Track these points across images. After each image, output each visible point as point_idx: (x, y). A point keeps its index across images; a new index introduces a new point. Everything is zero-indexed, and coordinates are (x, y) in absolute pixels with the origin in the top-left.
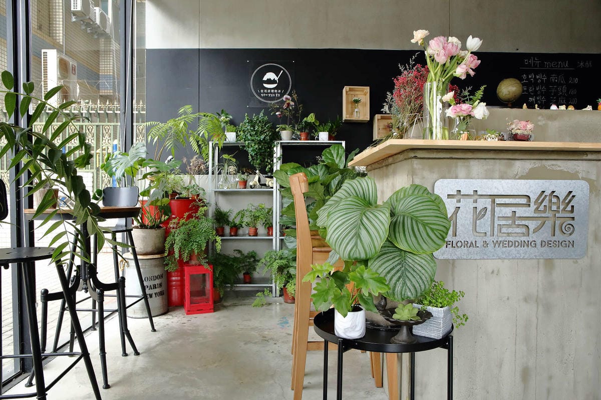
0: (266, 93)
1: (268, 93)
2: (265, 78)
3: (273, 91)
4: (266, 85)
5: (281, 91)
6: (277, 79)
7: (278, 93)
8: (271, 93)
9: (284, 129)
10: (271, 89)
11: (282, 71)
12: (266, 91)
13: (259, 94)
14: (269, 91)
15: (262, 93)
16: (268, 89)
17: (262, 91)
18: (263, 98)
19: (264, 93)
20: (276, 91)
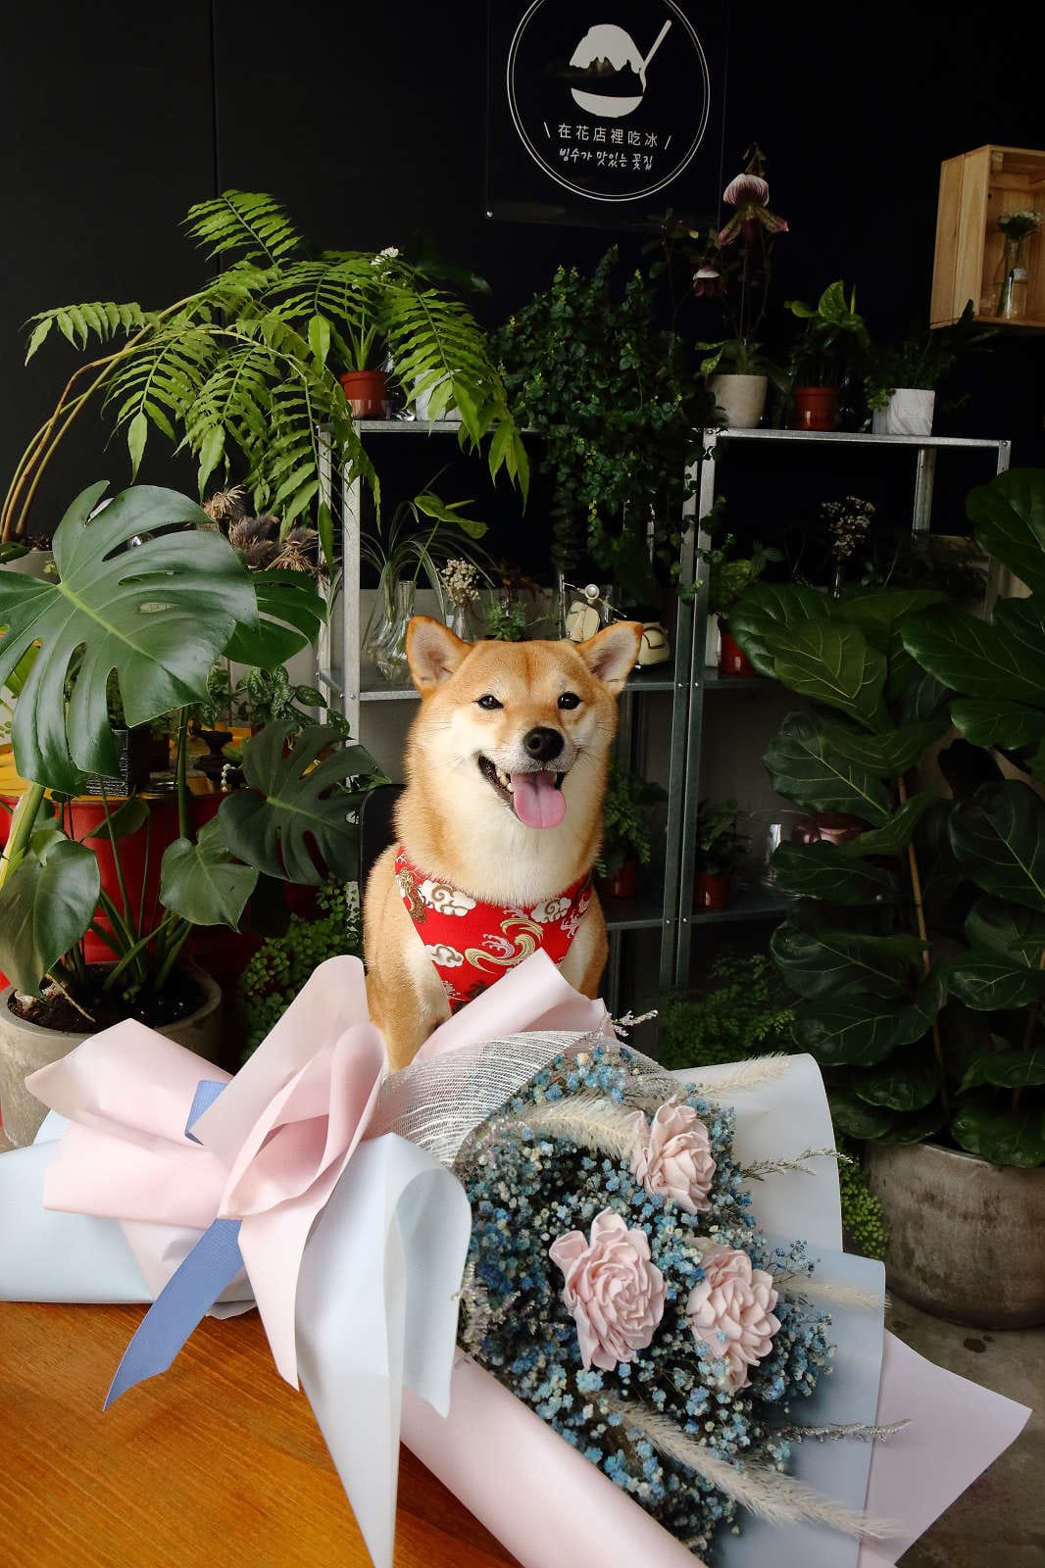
0: (584, 146)
1: (594, 147)
2: (581, 58)
3: (617, 135)
4: (585, 100)
5: (661, 141)
6: (640, 66)
7: (644, 150)
8: (609, 147)
9: (729, 366)
10: (609, 123)
11: (668, 24)
12: (582, 131)
13: (548, 150)
14: (600, 135)
15: (565, 144)
16: (593, 121)
17: (564, 130)
18: (569, 170)
19: (574, 142)
20: (634, 137)
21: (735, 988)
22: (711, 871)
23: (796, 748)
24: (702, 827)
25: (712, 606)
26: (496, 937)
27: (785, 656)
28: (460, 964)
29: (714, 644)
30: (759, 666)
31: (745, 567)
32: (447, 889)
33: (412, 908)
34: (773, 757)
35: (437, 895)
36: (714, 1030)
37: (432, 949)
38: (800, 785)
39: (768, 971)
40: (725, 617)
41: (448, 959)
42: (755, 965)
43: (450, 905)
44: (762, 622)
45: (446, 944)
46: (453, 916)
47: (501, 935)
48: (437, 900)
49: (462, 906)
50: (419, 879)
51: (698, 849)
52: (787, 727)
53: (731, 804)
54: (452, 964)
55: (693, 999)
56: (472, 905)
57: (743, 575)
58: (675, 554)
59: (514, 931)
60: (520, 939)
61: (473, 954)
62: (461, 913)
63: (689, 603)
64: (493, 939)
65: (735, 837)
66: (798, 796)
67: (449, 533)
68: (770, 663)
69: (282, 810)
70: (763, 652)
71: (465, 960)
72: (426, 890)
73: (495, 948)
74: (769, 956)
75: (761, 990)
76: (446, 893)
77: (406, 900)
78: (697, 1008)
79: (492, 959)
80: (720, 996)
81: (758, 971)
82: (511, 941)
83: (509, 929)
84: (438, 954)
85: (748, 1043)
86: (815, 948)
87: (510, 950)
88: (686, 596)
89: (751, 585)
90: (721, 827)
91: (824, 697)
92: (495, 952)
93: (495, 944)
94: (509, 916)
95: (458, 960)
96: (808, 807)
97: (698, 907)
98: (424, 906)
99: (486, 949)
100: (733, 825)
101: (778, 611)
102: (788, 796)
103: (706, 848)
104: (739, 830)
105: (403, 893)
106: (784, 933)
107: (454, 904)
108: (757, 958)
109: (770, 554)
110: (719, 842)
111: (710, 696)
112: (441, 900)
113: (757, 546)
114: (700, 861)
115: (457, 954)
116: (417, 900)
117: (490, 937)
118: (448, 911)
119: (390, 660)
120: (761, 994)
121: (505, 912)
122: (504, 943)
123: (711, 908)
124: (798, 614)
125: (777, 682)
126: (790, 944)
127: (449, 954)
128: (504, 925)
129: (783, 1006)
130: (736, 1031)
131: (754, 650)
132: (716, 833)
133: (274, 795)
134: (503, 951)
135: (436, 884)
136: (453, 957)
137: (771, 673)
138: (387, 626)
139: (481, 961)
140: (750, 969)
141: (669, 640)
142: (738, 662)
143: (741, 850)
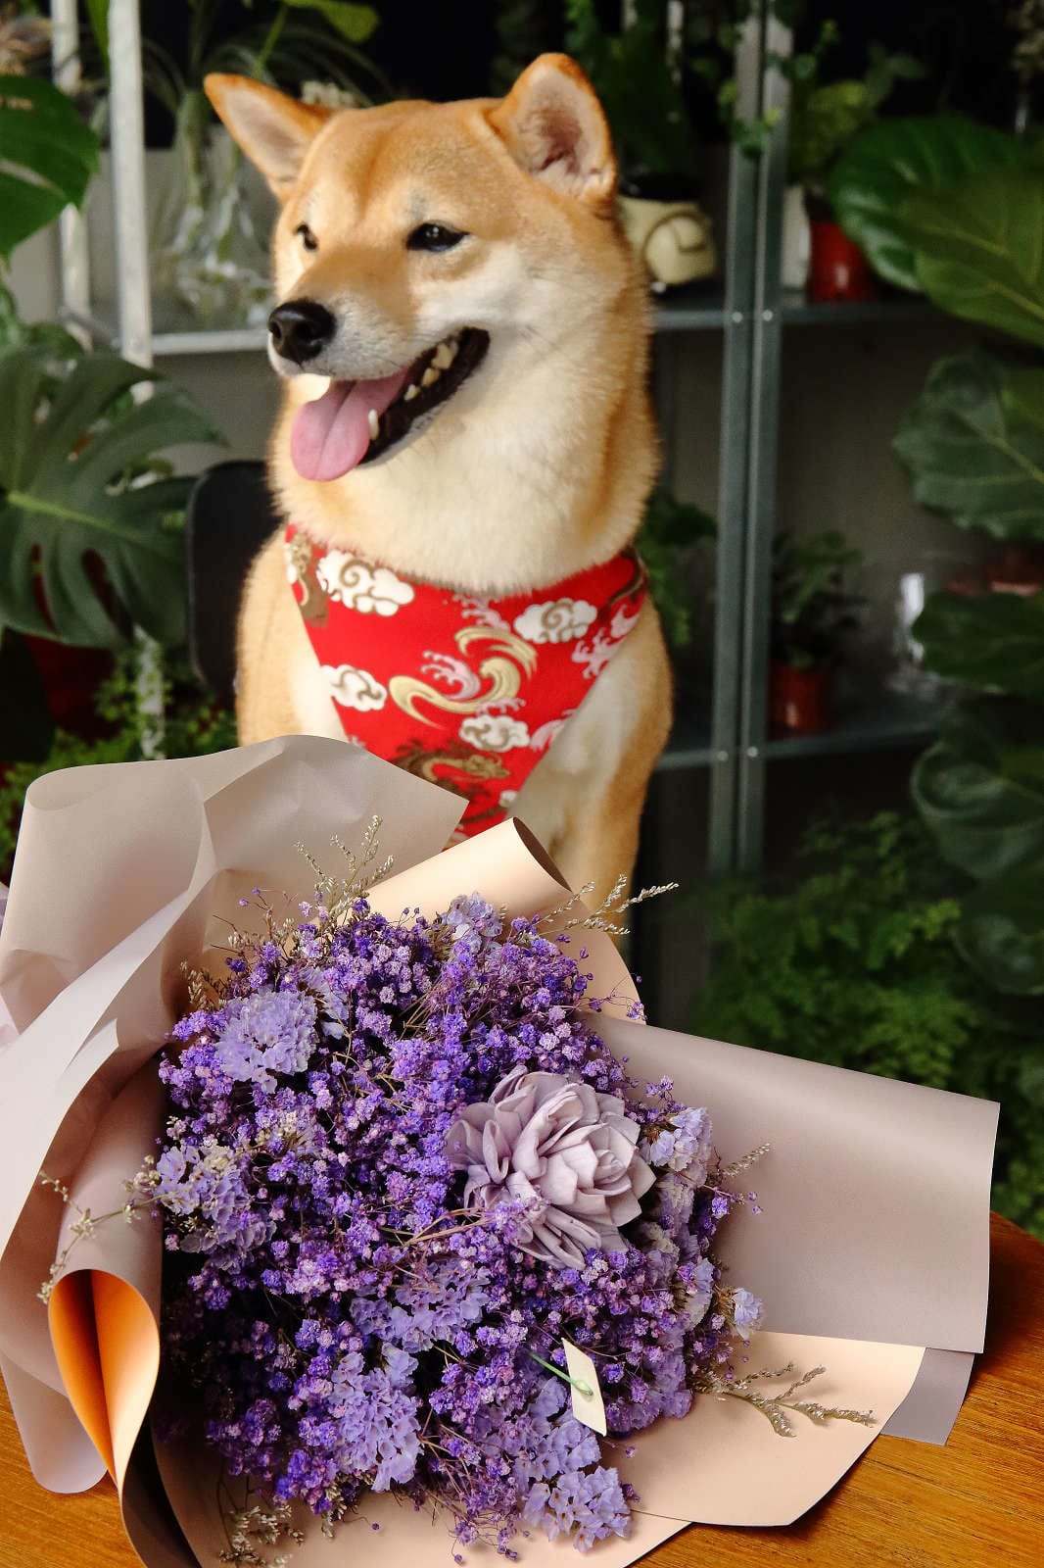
21: (847, 873)
22: (800, 662)
23: (954, 423)
24: (780, 584)
25: (792, 171)
26: (448, 659)
27: (936, 246)
28: (379, 705)
29: (798, 242)
30: (887, 270)
31: (853, 94)
32: (367, 566)
33: (304, 602)
34: (911, 443)
35: (349, 577)
36: (813, 941)
37: (331, 673)
38: (965, 493)
39: (905, 841)
40: (818, 190)
41: (360, 695)
42: (881, 831)
43: (369, 594)
44: (892, 188)
45: (358, 664)
46: (373, 617)
47: (457, 655)
48: (346, 584)
49: (388, 597)
50: (319, 552)
51: (776, 623)
52: (937, 387)
53: (834, 539)
54: (366, 705)
55: (771, 891)
56: (406, 595)
57: (849, 109)
58: (727, 65)
59: (480, 651)
60: (492, 666)
61: (404, 689)
62: (387, 610)
63: (753, 154)
64: (442, 663)
65: (837, 601)
66: (959, 512)
67: (303, 31)
68: (906, 262)
69: (40, 516)
70: (894, 243)
71: (390, 701)
72: (329, 571)
73: (444, 679)
74: (908, 811)
75: (894, 874)
76: (363, 572)
77: (297, 589)
78: (781, 905)
79: (437, 699)
80: (819, 885)
81: (887, 841)
82: (475, 668)
83: (473, 646)
84: (341, 685)
85: (875, 962)
86: (993, 787)
87: (471, 685)
88: (748, 142)
89: (864, 127)
90: (813, 582)
91: (1007, 322)
92: (443, 687)
93: (446, 672)
94: (472, 621)
95: (377, 697)
96: (980, 533)
97: (775, 729)
98: (326, 596)
99: (427, 679)
100: (836, 579)
101: (920, 166)
102: (938, 513)
103: (790, 617)
104: (847, 588)
105: (293, 574)
106: (938, 763)
107: (375, 593)
108: (884, 818)
109: (900, 65)
110: (812, 609)
111: (794, 338)
112: (355, 584)
113: (876, 52)
114: (779, 644)
115: (377, 687)
116: (314, 585)
117: (437, 657)
118: (365, 606)
119: (203, 277)
120: (894, 879)
121: (466, 614)
122: (460, 672)
123: (798, 731)
124: (956, 170)
125: (919, 298)
126: (950, 783)
127: (362, 687)
128: (464, 638)
129: (935, 896)
130: (853, 942)
131: (875, 241)
132: (806, 593)
133: (23, 488)
134: (457, 687)
135: (348, 557)
136: (367, 692)
137: (907, 281)
138: (193, 215)
139: (419, 703)
140: (871, 839)
141: (716, 236)
142: (842, 276)
143: (849, 623)
